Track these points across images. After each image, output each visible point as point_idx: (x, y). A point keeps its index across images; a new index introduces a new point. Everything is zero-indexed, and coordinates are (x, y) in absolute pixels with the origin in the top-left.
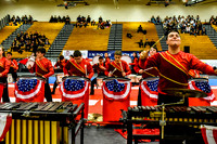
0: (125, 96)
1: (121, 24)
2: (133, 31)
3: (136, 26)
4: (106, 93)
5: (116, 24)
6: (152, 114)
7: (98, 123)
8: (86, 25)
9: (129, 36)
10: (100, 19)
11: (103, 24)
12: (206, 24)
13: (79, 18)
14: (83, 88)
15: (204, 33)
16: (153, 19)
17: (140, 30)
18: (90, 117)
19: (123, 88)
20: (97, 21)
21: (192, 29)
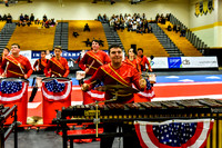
0: (65, 96)
1: (67, 22)
2: (80, 30)
3: (83, 25)
4: (45, 94)
5: (62, 23)
6: (86, 113)
7: (39, 127)
8: (29, 24)
9: (75, 35)
10: (45, 17)
11: (48, 23)
12: (152, 22)
13: (21, 17)
14: (20, 90)
15: (150, 31)
16: (99, 17)
17: (87, 28)
18: (30, 120)
19: (64, 88)
20: (41, 19)
21: (138, 27)
